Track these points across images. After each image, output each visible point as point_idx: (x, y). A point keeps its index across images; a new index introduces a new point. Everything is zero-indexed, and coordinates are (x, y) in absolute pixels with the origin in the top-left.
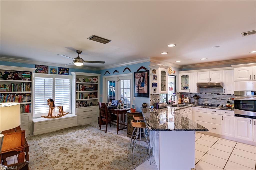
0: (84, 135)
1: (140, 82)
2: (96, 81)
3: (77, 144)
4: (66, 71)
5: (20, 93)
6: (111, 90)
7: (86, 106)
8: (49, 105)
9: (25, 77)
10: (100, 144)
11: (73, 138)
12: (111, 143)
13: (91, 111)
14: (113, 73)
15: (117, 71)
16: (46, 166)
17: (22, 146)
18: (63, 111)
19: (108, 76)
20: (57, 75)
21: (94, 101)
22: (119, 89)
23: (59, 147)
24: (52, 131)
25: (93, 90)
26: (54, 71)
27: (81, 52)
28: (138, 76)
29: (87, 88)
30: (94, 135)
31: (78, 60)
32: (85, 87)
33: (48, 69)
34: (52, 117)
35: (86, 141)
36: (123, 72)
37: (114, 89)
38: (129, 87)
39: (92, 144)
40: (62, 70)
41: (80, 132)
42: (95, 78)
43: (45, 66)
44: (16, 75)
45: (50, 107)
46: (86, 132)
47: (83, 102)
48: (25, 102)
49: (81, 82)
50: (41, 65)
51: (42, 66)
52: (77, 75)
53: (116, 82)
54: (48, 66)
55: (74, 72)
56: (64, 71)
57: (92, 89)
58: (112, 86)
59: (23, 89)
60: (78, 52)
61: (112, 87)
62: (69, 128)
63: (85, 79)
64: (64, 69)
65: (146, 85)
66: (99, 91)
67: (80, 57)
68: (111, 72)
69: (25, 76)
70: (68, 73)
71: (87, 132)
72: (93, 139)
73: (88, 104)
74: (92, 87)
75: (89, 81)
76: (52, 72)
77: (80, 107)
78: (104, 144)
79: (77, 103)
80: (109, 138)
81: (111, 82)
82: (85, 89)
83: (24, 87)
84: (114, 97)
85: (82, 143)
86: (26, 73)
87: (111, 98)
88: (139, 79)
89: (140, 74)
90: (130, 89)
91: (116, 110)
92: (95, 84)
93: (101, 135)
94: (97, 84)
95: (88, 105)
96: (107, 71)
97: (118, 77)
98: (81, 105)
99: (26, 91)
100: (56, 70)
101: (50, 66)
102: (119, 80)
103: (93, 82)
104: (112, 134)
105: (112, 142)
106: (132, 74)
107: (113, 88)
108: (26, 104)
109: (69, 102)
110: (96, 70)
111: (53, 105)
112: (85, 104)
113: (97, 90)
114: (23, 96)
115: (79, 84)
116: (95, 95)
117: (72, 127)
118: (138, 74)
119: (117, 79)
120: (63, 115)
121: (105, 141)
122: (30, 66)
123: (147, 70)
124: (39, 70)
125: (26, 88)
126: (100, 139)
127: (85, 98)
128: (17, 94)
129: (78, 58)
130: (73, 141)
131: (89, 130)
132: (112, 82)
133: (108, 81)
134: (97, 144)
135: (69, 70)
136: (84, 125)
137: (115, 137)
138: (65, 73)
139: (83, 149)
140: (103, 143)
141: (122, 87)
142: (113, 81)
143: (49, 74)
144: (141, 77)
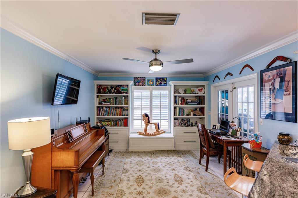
0: (175, 165)
1: (275, 88)
2: (203, 92)
3: (159, 177)
4: (163, 82)
5: (121, 107)
6: (224, 105)
7: (189, 126)
8: (144, 120)
9: (123, 91)
10: (187, 189)
11: (159, 166)
12: (206, 193)
13: (195, 133)
14: (225, 78)
15: (230, 73)
16: (111, 194)
17: (75, 167)
18: (159, 129)
19: (218, 83)
20: (155, 87)
21: (200, 119)
22: (235, 103)
23: (139, 173)
24: (145, 151)
25: (198, 104)
26: (151, 83)
27: (159, 50)
28: (269, 76)
29: (188, 102)
30: (187, 170)
31: (154, 62)
32: (187, 100)
33: (145, 80)
34: (146, 134)
35: (171, 176)
36: (240, 74)
37: (227, 103)
38: (251, 99)
39: (176, 184)
40: (159, 80)
41: (173, 159)
42: (200, 88)
43: (142, 78)
44: (118, 89)
45: (145, 123)
46: (179, 162)
47: (185, 121)
48: (124, 115)
49: (181, 94)
50: (138, 78)
51: (140, 78)
52: (175, 85)
53: (229, 92)
54: (145, 78)
55: (171, 82)
56: (161, 81)
57: (196, 102)
58: (224, 98)
59: (122, 102)
60: (154, 53)
61: (224, 100)
62: (164, 150)
63: (186, 90)
64: (161, 79)
65: (289, 94)
66: (206, 106)
67: (158, 59)
68: (222, 76)
69: (124, 89)
70: (166, 83)
71: (181, 163)
72: (183, 176)
73: (192, 123)
74: (196, 100)
75: (192, 93)
76: (149, 83)
77: (181, 126)
78: (193, 191)
79: (177, 121)
80: (206, 183)
81: (223, 92)
82: (187, 103)
83: (123, 100)
84: (227, 115)
85: (164, 178)
86: (124, 86)
87: (223, 117)
88: (270, 83)
89: (274, 72)
90: (253, 103)
91: (223, 138)
92: (201, 96)
93: (198, 173)
94: (204, 96)
95: (192, 125)
96: (217, 76)
97: (232, 83)
98: (182, 123)
99: (124, 105)
100: (153, 81)
101: (148, 77)
102: (234, 88)
103: (197, 94)
104: (214, 177)
105: (208, 192)
106: (256, 74)
107: (225, 102)
108: (125, 118)
109: (167, 118)
110: (203, 76)
111: (148, 121)
112: (188, 123)
113: (204, 104)
114: (123, 109)
115: (178, 96)
116: (201, 111)
117: (167, 150)
118: (270, 73)
119: (231, 87)
120: (159, 133)
121: (197, 186)
122: (128, 79)
123: (291, 60)
124: (137, 82)
125: (124, 101)
126: (192, 180)
127: (187, 115)
128: (118, 108)
129: (156, 60)
130: (158, 170)
131: (185, 160)
132: (225, 93)
133: (218, 91)
134: (182, 187)
135: (167, 80)
136: (183, 151)
137: (216, 185)
138: (163, 84)
139: (160, 188)
140: (192, 188)
141: (240, 100)
142: (226, 91)
143: (147, 87)
144: (276, 78)
